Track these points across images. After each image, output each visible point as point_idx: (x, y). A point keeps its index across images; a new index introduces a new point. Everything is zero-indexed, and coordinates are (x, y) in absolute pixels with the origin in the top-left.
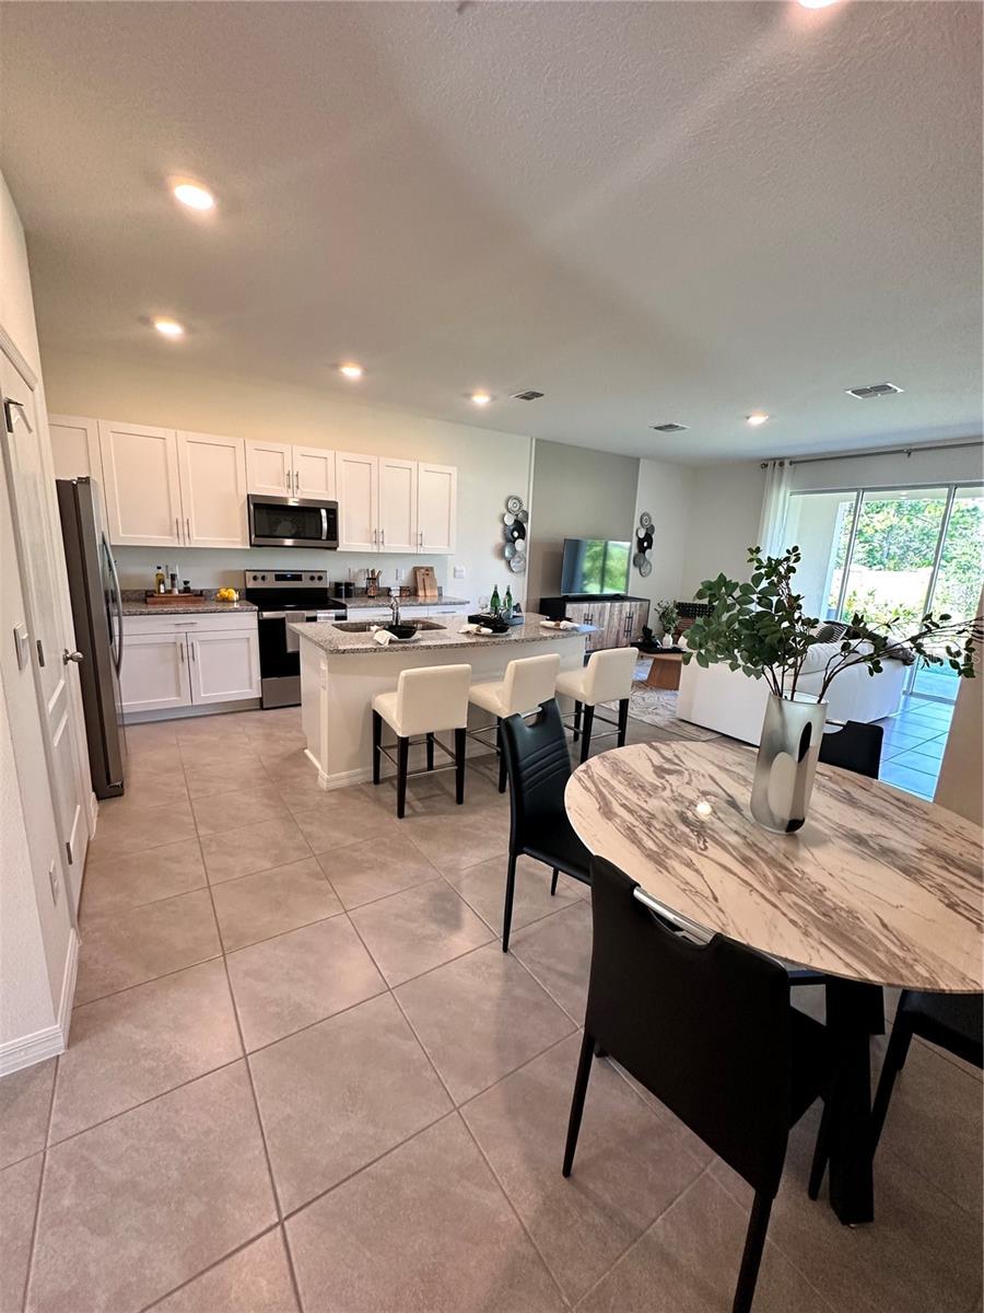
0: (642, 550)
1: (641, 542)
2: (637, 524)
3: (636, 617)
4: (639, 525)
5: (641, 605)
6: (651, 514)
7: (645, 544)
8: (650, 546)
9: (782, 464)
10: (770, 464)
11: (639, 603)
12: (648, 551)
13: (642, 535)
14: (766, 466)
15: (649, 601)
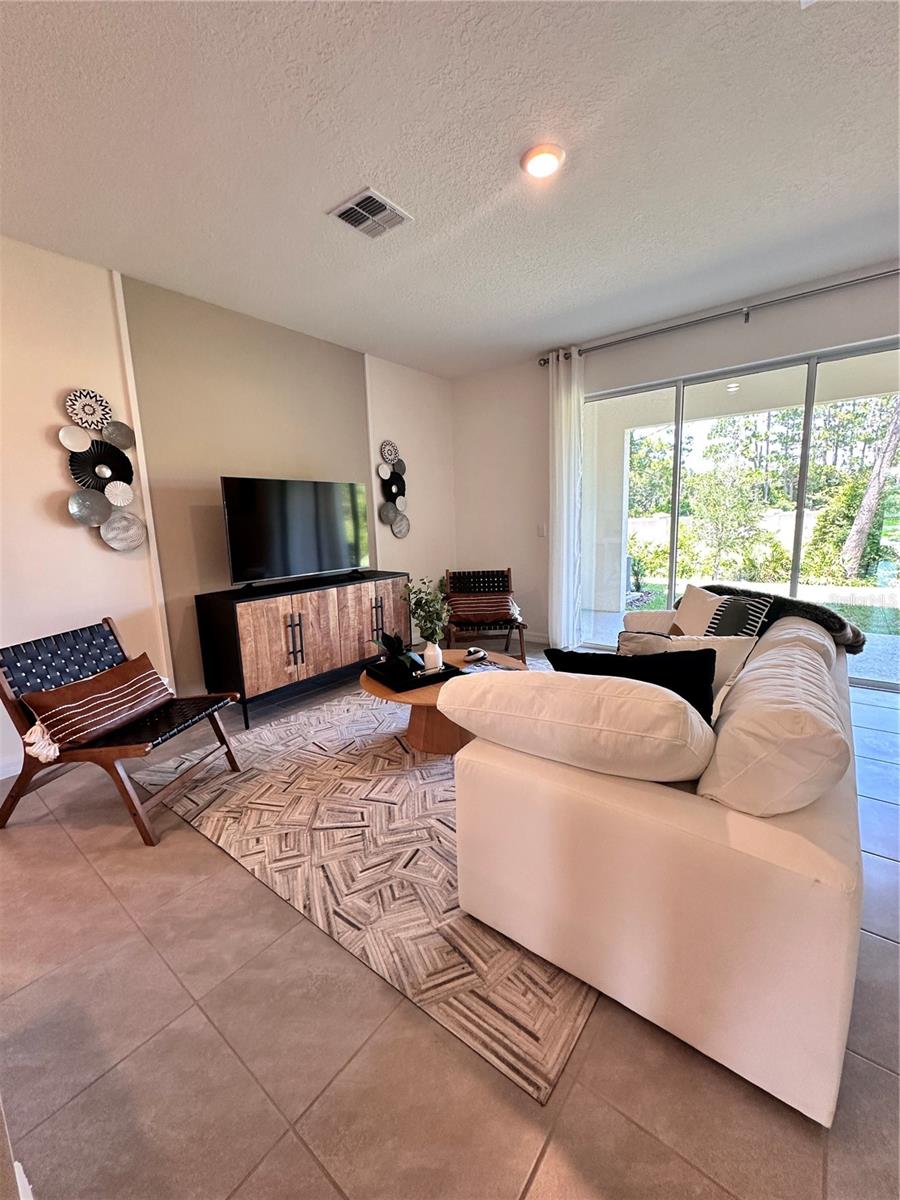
0: (390, 498)
1: (386, 485)
2: (375, 458)
3: (388, 605)
4: (380, 460)
5: (394, 585)
6: (397, 443)
7: (394, 489)
8: (402, 492)
9: (568, 356)
10: (552, 357)
11: (390, 581)
12: (399, 500)
13: (386, 475)
14: (546, 362)
15: (407, 575)
